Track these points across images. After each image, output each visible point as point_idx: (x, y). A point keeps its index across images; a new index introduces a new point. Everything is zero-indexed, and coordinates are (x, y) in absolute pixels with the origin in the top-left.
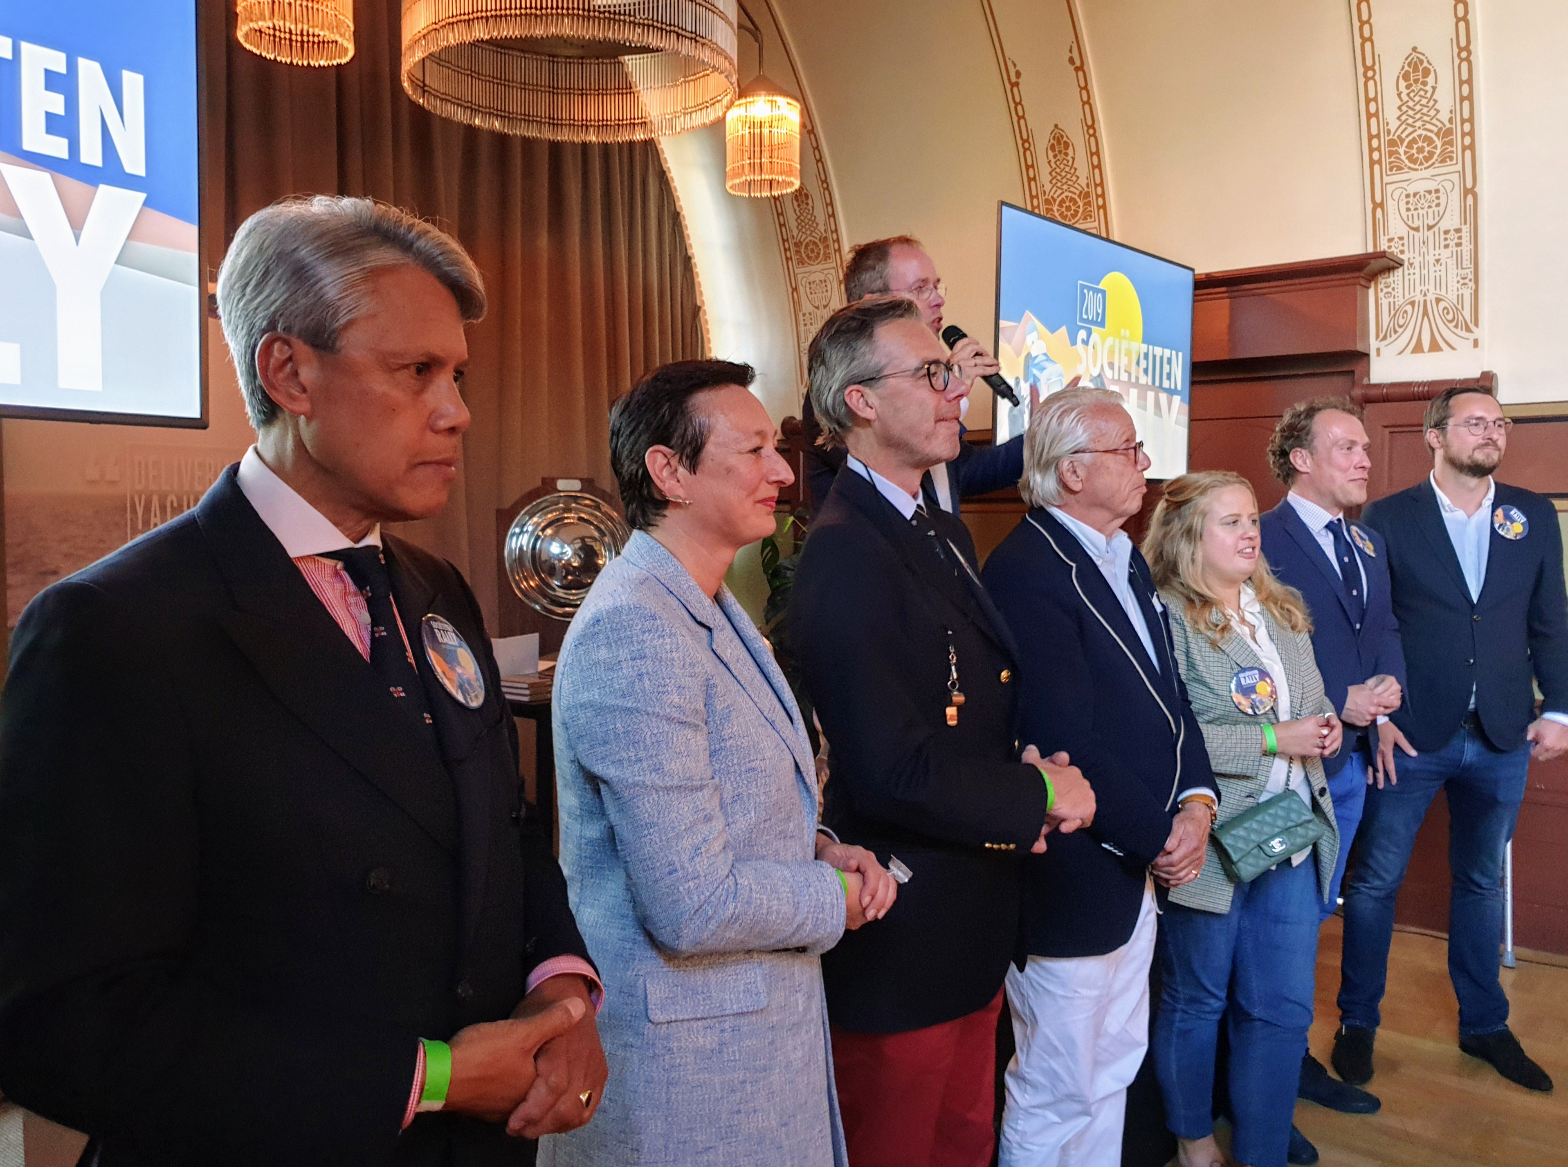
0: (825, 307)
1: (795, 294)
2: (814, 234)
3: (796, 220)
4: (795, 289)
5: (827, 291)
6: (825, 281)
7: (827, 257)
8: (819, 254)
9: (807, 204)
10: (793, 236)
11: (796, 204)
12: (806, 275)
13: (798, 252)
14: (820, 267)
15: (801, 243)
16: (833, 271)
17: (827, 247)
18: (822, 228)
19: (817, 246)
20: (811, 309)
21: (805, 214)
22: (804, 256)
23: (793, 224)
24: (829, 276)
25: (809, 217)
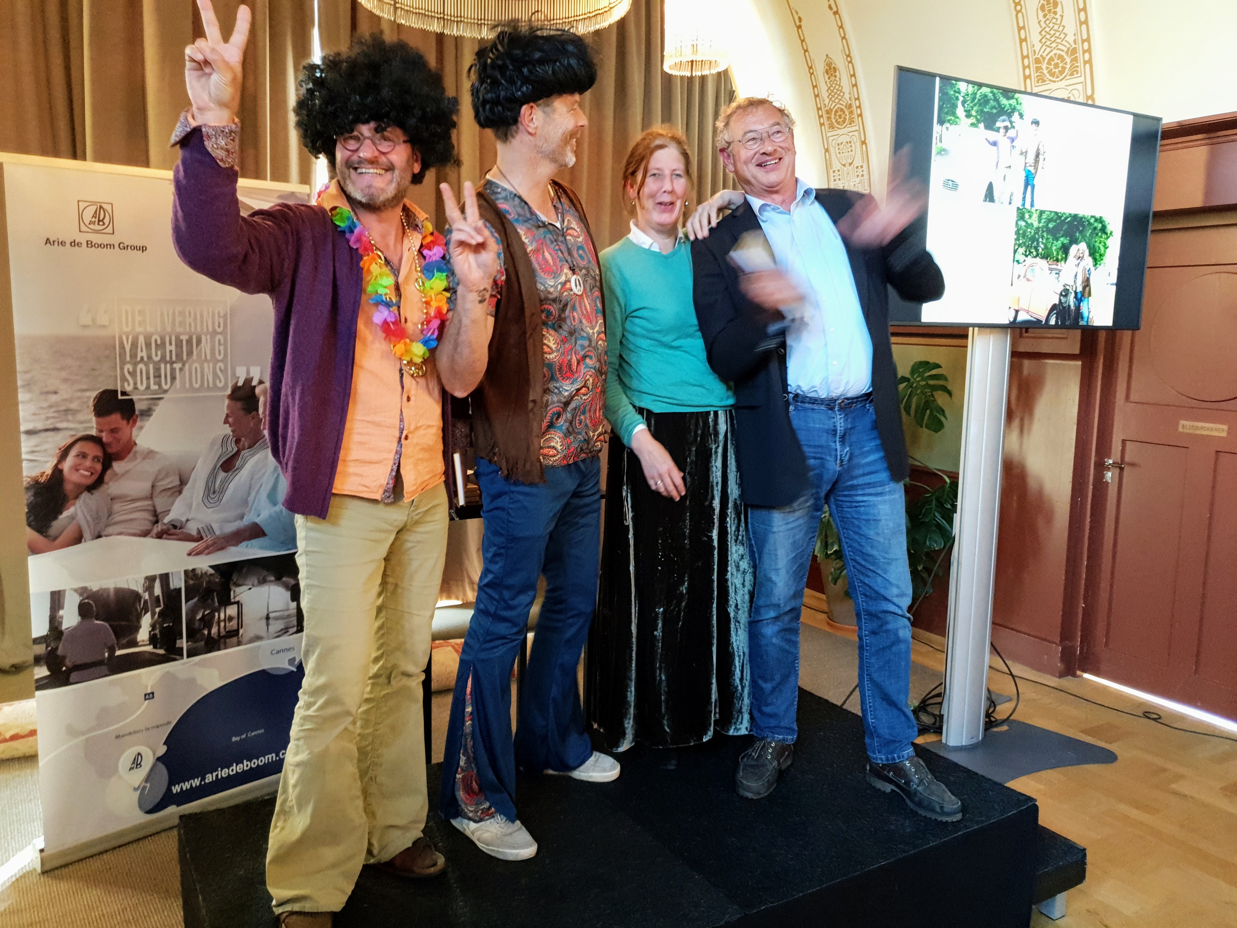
0: (850, 164)
1: (827, 154)
2: (841, 102)
3: (827, 91)
4: (827, 150)
5: (852, 151)
6: (851, 142)
7: (852, 122)
8: (845, 119)
9: (835, 76)
10: (825, 105)
11: (826, 77)
12: (836, 137)
13: (829, 118)
14: (845, 131)
15: (832, 110)
18: (847, 96)
19: (844, 112)
20: (839, 166)
21: (834, 85)
22: (834, 121)
23: (825, 94)
24: (855, 138)
25: (837, 87)
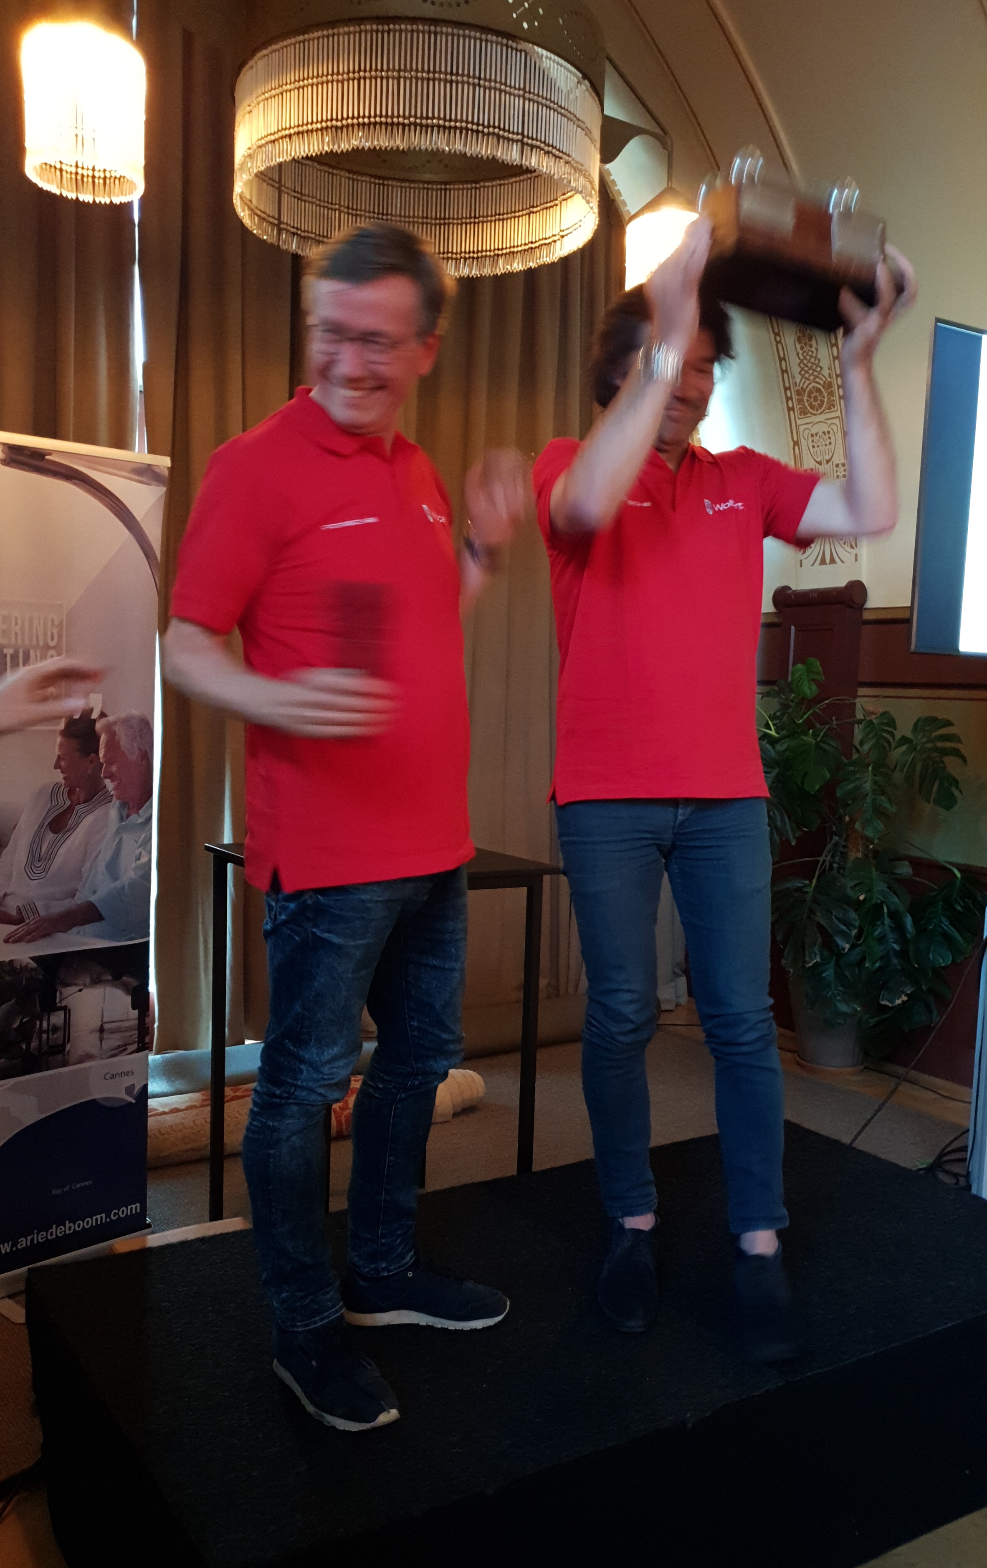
0: (828, 462)
1: (796, 447)
2: (817, 380)
3: (799, 365)
4: (796, 443)
5: (830, 444)
6: (829, 432)
7: (831, 406)
8: (822, 402)
9: (811, 346)
10: (796, 383)
11: (798, 346)
12: (809, 426)
13: (800, 401)
14: (822, 417)
15: (805, 391)
16: (837, 421)
17: (831, 394)
18: (826, 372)
19: (821, 393)
21: (808, 358)
22: (807, 404)
24: (835, 428)
25: (813, 360)
